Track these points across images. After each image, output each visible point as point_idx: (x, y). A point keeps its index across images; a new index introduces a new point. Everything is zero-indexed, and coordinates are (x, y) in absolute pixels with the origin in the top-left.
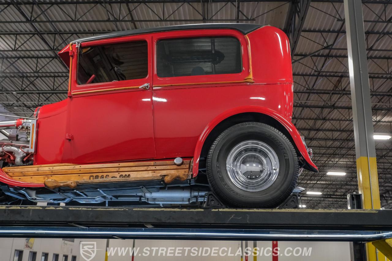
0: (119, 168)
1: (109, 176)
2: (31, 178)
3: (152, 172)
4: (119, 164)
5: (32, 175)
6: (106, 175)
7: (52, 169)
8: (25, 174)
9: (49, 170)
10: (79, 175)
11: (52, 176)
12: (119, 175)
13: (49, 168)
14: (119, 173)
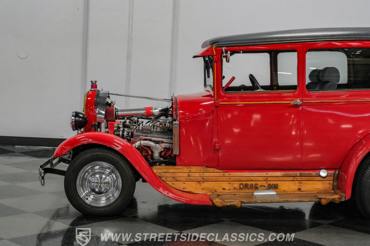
0: (267, 177)
1: (257, 185)
2: (184, 183)
3: (298, 183)
4: (267, 174)
5: (184, 181)
6: (255, 184)
7: (202, 176)
8: (177, 179)
9: (200, 176)
10: (229, 183)
11: (203, 183)
12: (268, 184)
13: (200, 175)
14: (267, 183)
